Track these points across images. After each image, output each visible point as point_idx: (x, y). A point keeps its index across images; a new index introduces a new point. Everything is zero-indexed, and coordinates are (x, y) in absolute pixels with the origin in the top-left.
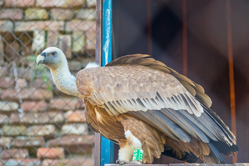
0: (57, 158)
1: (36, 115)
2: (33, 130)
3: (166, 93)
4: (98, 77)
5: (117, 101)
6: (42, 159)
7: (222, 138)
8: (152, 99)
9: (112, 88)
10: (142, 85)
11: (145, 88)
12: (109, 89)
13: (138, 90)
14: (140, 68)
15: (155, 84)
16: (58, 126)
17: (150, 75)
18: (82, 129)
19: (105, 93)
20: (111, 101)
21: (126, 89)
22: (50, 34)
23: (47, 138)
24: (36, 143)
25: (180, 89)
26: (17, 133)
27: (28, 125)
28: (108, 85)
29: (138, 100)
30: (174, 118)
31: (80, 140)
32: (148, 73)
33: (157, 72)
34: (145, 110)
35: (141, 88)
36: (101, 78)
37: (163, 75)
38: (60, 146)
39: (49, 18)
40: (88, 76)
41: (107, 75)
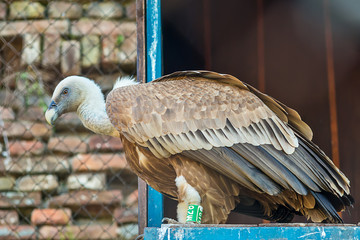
0: (61, 224)
1: (29, 161)
3: (241, 120)
4: (138, 100)
5: (167, 136)
8: (220, 131)
9: (159, 116)
10: (204, 109)
11: (208, 114)
12: (155, 118)
13: (198, 116)
15: (224, 107)
16: (62, 177)
17: (217, 93)
18: (96, 182)
19: (148, 125)
20: (157, 136)
21: (180, 117)
23: (45, 195)
24: (28, 202)
25: (263, 112)
27: (17, 175)
28: (154, 112)
29: (199, 132)
31: (95, 199)
32: (213, 90)
33: (227, 88)
34: (209, 147)
35: (203, 113)
36: (142, 102)
38: (66, 206)
39: (47, 15)
41: (152, 96)
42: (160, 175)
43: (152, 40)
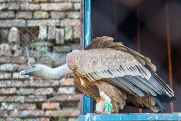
0: (55, 109)
1: (41, 82)
2: (39, 91)
3: (126, 65)
4: (81, 57)
5: (95, 72)
6: (45, 110)
7: (165, 92)
8: (117, 70)
9: (90, 64)
10: (110, 61)
11: (112, 63)
12: (88, 65)
13: (107, 64)
14: (108, 50)
15: (118, 60)
16: (56, 88)
17: (115, 54)
18: (71, 90)
19: (86, 68)
20: (90, 72)
21: (99, 64)
22: (50, 28)
23: (49, 96)
24: (41, 100)
25: (135, 62)
26: (29, 93)
27: (36, 88)
28: (88, 62)
29: (108, 71)
30: (132, 81)
31: (70, 98)
32: (113, 52)
33: (119, 52)
34: (113, 77)
35: (109, 63)
36: (83, 58)
37: (123, 53)
38: (57, 102)
39: (50, 18)
40: (74, 57)
41: (87, 55)
42: (90, 90)
43: (87, 32)
